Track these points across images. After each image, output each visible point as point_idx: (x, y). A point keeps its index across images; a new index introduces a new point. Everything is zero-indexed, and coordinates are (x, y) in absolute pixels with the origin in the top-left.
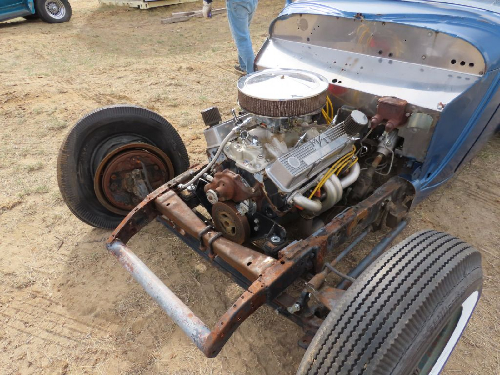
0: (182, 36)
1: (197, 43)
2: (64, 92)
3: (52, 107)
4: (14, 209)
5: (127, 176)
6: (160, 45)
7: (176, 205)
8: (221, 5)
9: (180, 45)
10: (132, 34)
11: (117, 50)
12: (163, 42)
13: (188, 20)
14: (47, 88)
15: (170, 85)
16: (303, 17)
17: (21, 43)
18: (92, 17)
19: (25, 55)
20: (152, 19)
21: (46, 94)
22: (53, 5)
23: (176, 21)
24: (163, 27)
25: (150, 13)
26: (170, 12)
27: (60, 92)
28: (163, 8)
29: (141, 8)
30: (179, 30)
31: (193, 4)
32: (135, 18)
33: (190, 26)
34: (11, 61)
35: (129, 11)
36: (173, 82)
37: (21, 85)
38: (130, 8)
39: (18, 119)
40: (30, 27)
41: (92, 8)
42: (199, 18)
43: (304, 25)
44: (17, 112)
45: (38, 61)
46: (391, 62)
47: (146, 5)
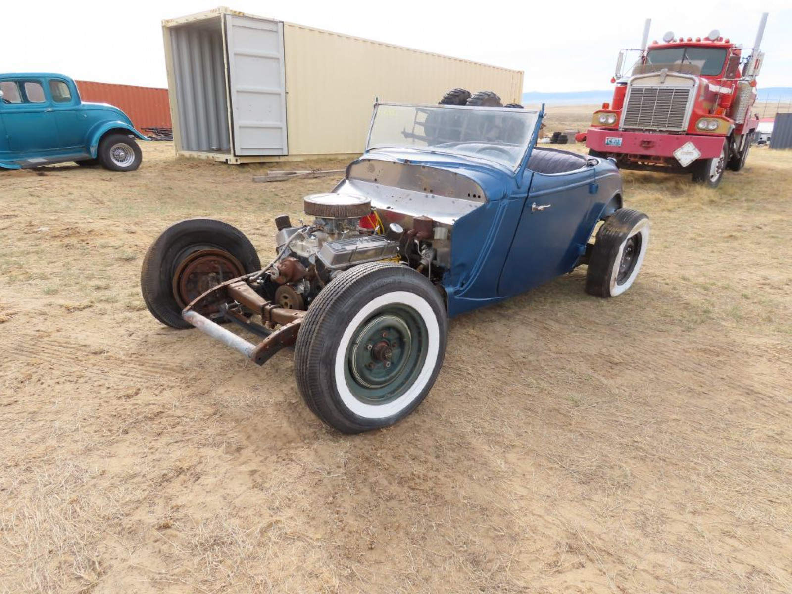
0: (276, 195)
1: (293, 203)
2: (133, 233)
3: (119, 243)
4: (84, 311)
5: (204, 278)
6: (248, 202)
7: (245, 290)
8: (331, 168)
9: (272, 204)
10: (215, 189)
11: (194, 203)
12: (252, 199)
13: (287, 180)
14: (113, 228)
15: (254, 234)
16: (371, 162)
17: (77, 188)
18: (166, 168)
19: (80, 199)
20: (241, 176)
21: (112, 233)
22: (120, 151)
23: (272, 179)
24: (253, 185)
25: (241, 169)
26: (266, 170)
27: (128, 232)
28: (258, 165)
29: (229, 162)
30: (274, 190)
31: (295, 163)
32: (220, 173)
33: (288, 186)
34: (64, 204)
35: (214, 165)
36: (257, 231)
37: (82, 223)
38: (216, 162)
39: (80, 251)
40: (87, 173)
41: (165, 159)
42: (301, 179)
43: (372, 169)
44: (79, 245)
45: (97, 206)
46: (433, 197)
47: (236, 161)
